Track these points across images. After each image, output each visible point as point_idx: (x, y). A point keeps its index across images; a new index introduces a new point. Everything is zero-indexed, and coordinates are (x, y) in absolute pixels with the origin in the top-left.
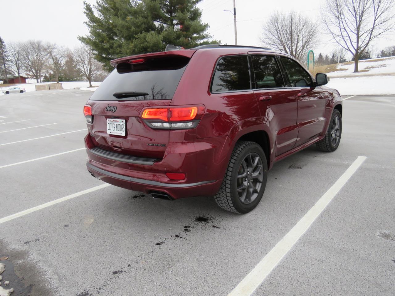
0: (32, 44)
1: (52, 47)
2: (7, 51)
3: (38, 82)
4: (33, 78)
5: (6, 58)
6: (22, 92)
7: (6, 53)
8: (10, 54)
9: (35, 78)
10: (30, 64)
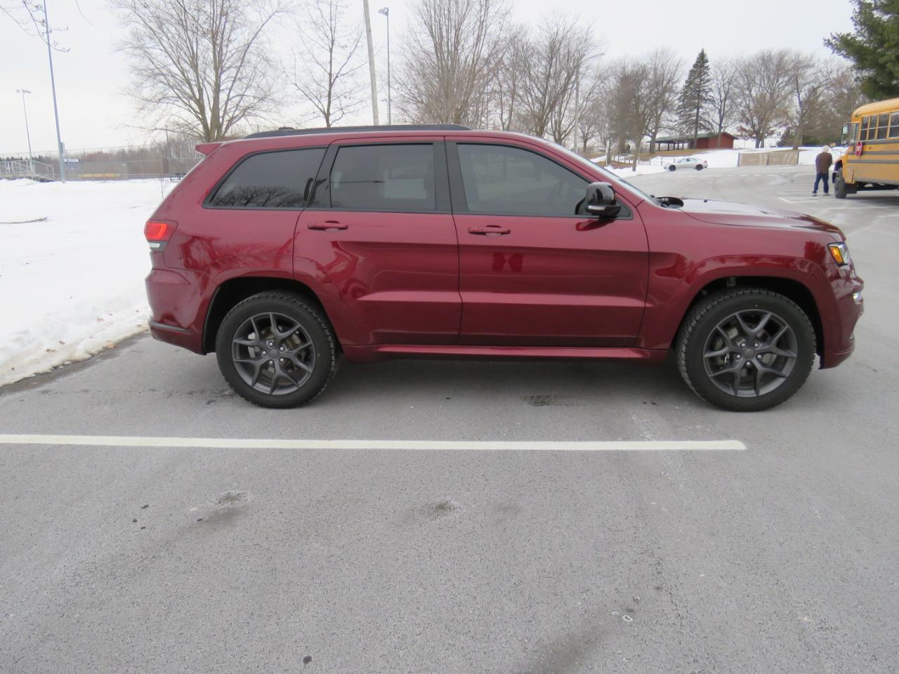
0: (765, 60)
1: (806, 63)
2: (708, 81)
3: (757, 146)
4: (751, 136)
5: (704, 95)
6: (699, 167)
7: (707, 84)
8: (713, 86)
9: (754, 138)
10: (752, 105)
